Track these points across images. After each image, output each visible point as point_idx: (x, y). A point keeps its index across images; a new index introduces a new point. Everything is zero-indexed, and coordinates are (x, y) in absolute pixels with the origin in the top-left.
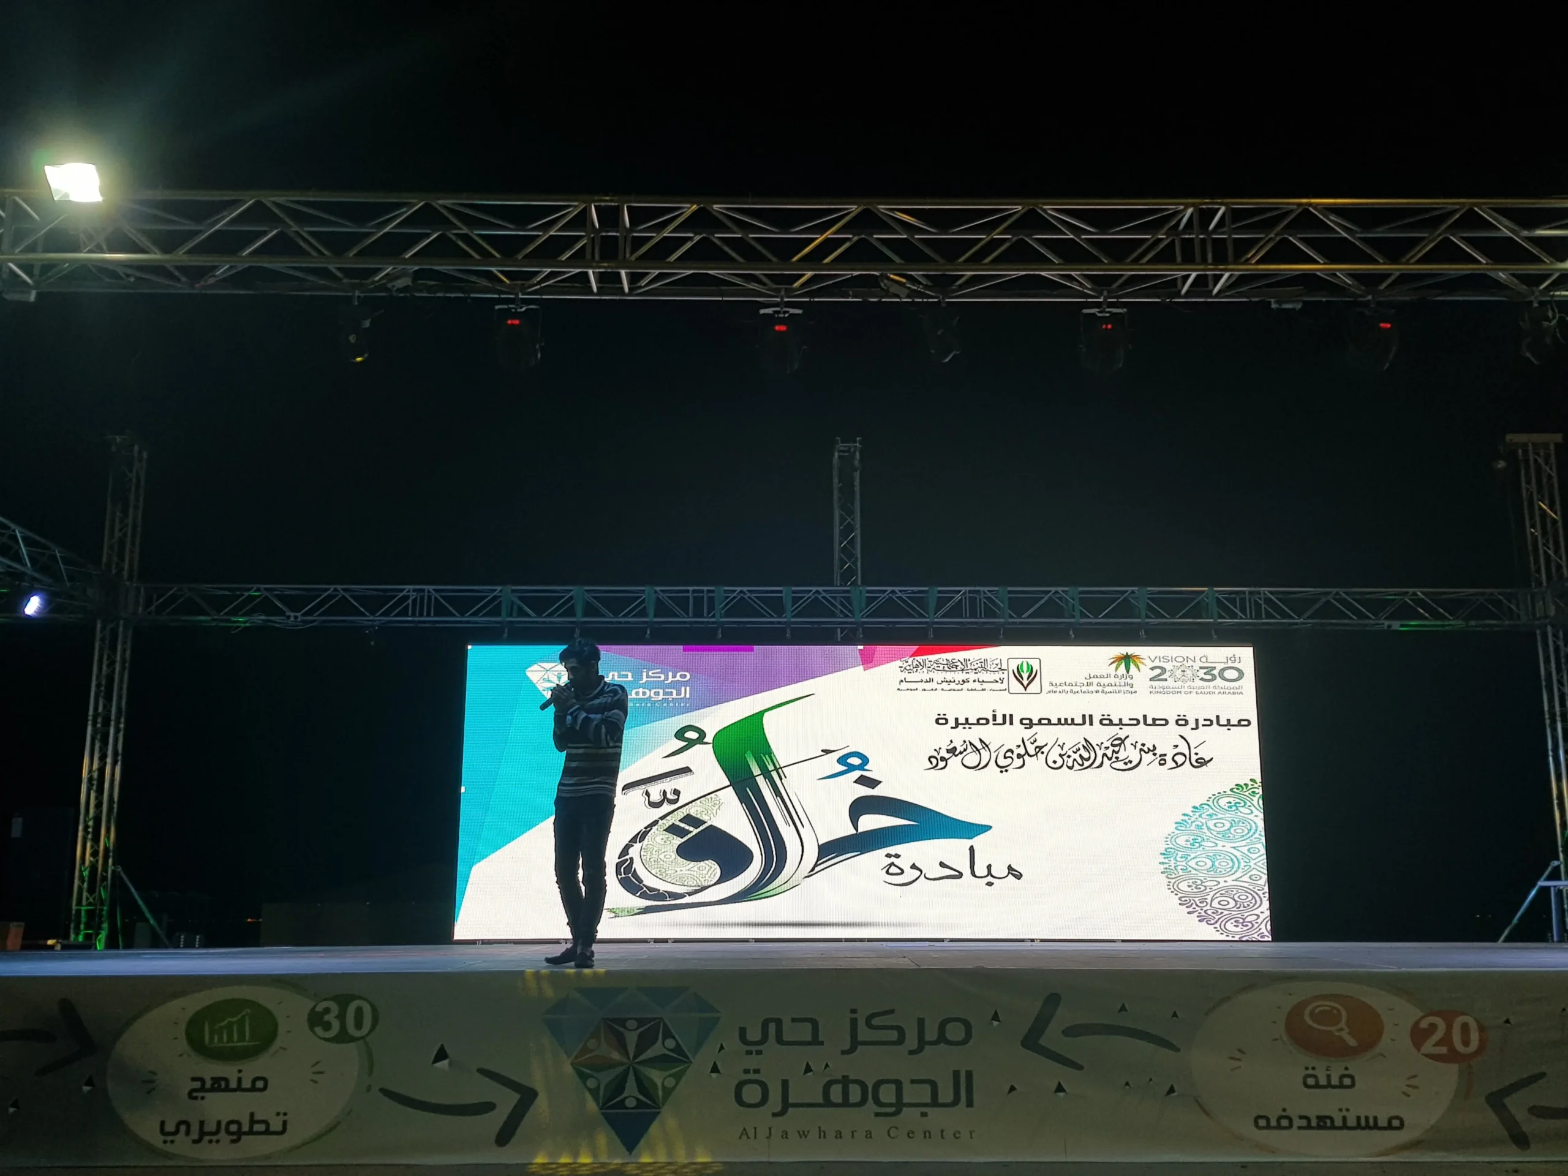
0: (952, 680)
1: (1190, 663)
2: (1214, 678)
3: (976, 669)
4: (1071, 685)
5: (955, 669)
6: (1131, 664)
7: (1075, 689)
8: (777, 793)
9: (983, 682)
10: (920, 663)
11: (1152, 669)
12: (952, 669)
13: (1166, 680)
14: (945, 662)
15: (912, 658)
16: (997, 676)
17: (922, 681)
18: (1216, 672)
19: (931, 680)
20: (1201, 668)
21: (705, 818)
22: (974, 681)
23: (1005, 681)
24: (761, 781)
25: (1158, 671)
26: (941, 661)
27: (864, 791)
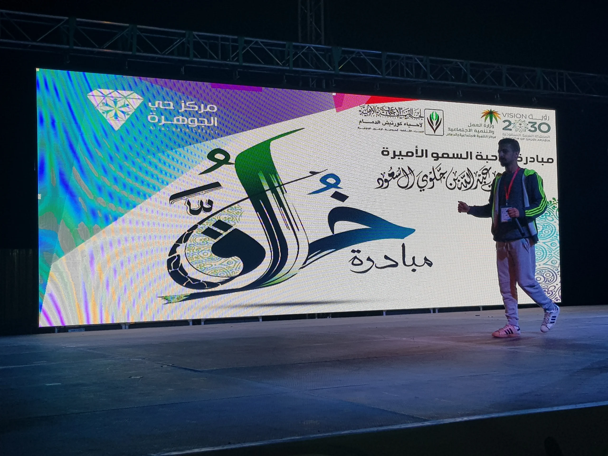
0: (392, 123)
1: (524, 119)
2: (535, 130)
3: (406, 116)
4: (460, 130)
5: (393, 115)
6: (493, 118)
7: (463, 133)
8: (281, 204)
9: (410, 125)
10: (372, 109)
11: (504, 121)
12: (392, 115)
13: (511, 130)
14: (387, 109)
15: (367, 105)
16: (418, 121)
17: (373, 122)
18: (536, 126)
19: (379, 122)
20: (529, 122)
21: (231, 223)
22: (405, 124)
23: (423, 125)
24: (269, 194)
25: (507, 123)
26: (385, 108)
27: (338, 204)
